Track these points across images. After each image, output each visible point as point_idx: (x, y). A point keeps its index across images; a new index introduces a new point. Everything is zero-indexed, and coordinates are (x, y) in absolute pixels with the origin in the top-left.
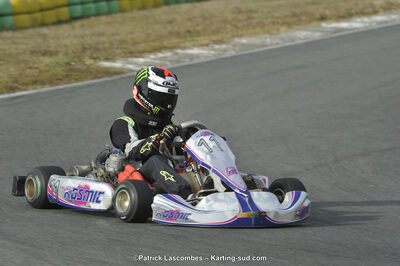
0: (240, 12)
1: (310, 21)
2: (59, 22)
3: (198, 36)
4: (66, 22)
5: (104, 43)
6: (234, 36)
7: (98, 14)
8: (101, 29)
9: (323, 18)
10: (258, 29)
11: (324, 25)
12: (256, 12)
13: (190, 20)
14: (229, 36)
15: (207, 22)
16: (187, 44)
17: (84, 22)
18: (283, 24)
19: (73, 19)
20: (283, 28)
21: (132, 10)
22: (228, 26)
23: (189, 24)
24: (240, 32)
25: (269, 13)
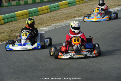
0: (51, 17)
1: (71, 18)
2: (2, 24)
3: (42, 24)
4: (3, 24)
5: (17, 29)
6: (52, 24)
7: (12, 21)
8: (14, 25)
9: (74, 17)
10: (58, 21)
11: (75, 19)
12: (55, 17)
13: (38, 20)
14: (51, 24)
15: (43, 20)
16: (40, 27)
17: (8, 23)
18: (64, 19)
19: (5, 23)
20: (65, 20)
21: (21, 19)
22: (49, 21)
23: (38, 22)
24: (53, 22)
25: (59, 17)
